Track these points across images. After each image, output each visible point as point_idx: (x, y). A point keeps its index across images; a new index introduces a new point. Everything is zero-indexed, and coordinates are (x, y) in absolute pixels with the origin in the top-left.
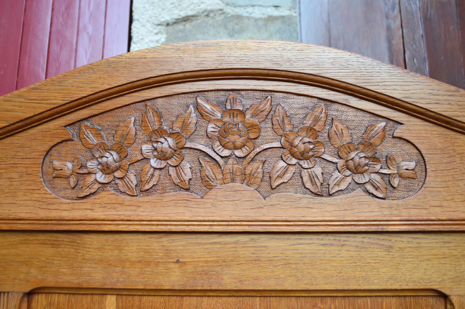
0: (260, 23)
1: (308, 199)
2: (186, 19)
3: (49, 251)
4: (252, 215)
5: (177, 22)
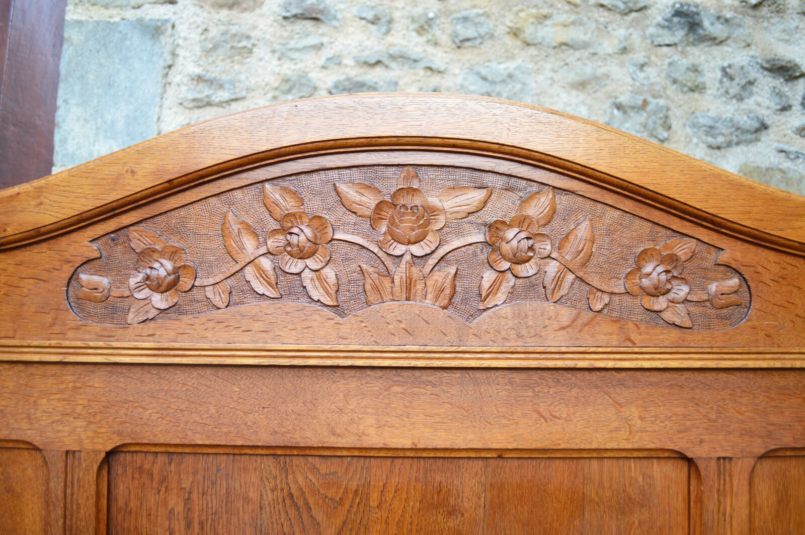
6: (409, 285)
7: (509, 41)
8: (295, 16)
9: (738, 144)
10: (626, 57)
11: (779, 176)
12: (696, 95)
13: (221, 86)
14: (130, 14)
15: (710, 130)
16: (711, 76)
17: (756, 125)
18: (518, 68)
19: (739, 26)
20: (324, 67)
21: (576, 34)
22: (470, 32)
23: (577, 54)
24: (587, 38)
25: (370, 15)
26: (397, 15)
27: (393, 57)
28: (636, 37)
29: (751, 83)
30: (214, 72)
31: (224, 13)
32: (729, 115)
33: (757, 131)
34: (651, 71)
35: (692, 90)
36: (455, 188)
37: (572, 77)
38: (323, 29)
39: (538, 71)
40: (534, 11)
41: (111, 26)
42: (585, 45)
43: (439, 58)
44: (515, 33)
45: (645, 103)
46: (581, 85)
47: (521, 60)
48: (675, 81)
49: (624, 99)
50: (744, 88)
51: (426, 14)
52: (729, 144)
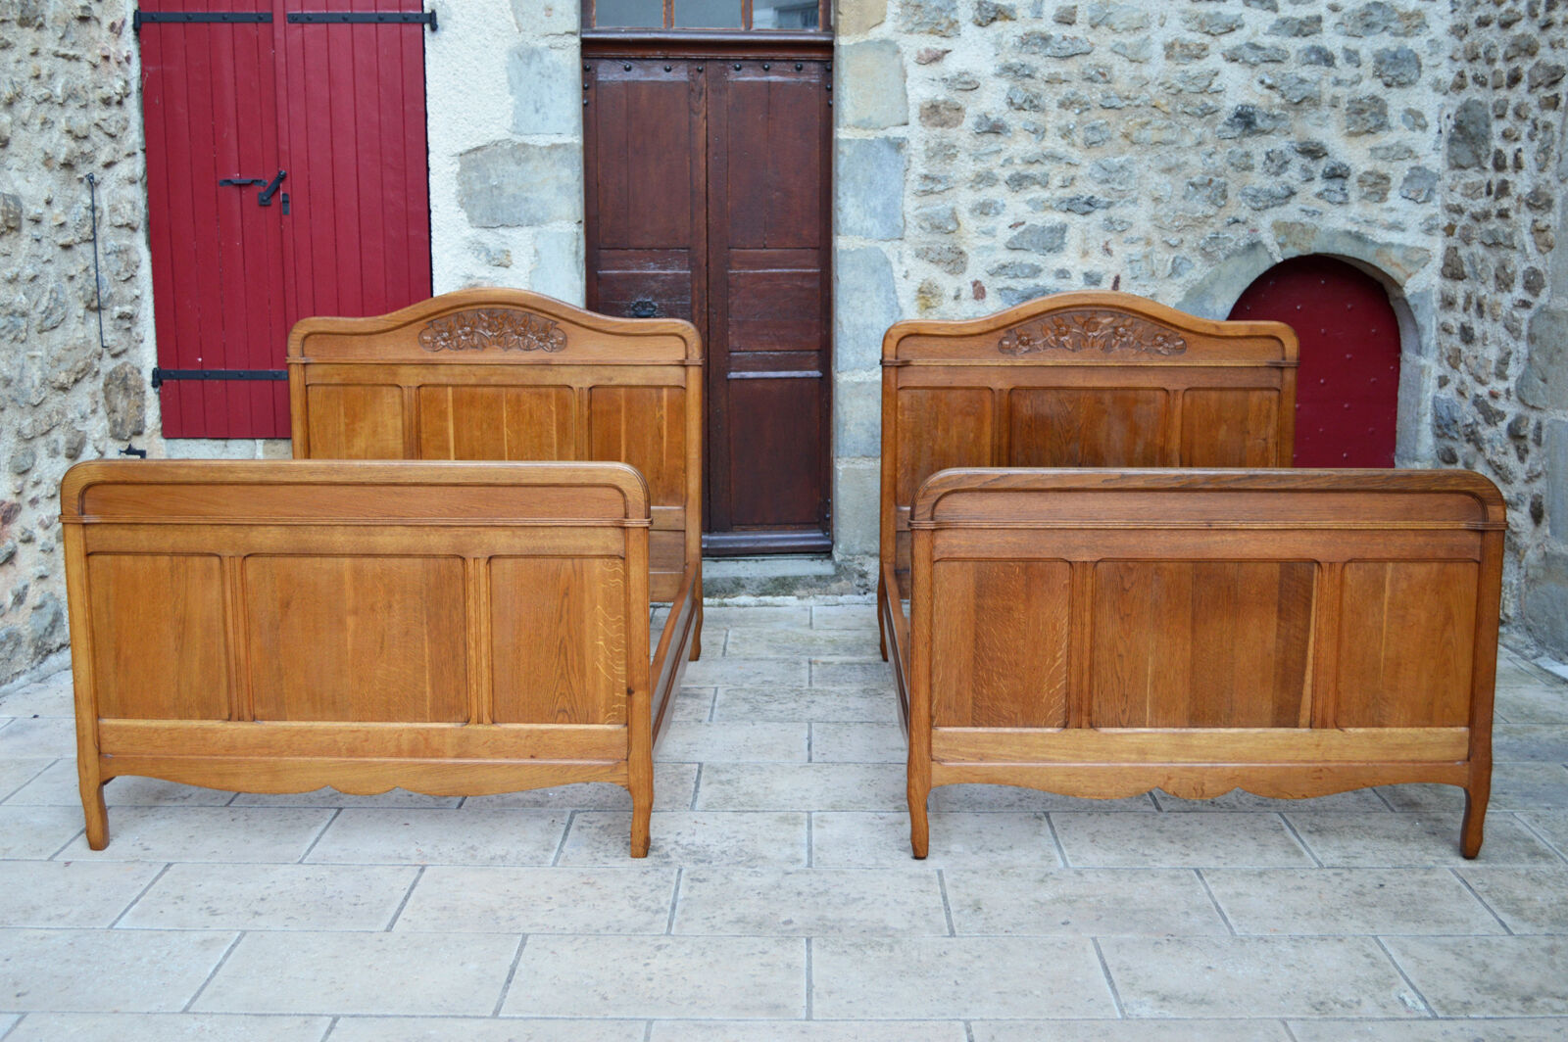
0: (545, 152)
1: (521, 352)
2: (477, 149)
3: (424, 371)
4: (501, 357)
5: (469, 152)
6: (1092, 344)
7: (1121, 141)
8: (985, 132)
9: (1272, 206)
10: (1200, 148)
11: (1299, 228)
12: (1246, 173)
13: (940, 182)
14: (881, 134)
15: (1254, 198)
16: (1259, 159)
17: (1286, 193)
18: (1127, 160)
19: (1283, 119)
20: (1002, 166)
21: (1167, 135)
22: (1097, 138)
23: (1167, 148)
24: (1174, 138)
25: (1032, 128)
26: (1049, 126)
27: (1046, 157)
28: (1208, 132)
29: (1286, 163)
30: (935, 172)
31: (939, 129)
32: (1268, 187)
33: (1287, 197)
34: (1216, 157)
35: (1243, 169)
36: (1106, 317)
37: (1163, 165)
38: (1001, 139)
39: (1140, 161)
40: (1139, 120)
41: (869, 143)
42: (1172, 142)
43: (1076, 155)
44: (1126, 136)
45: (1211, 181)
46: (1168, 170)
47: (1130, 154)
48: (1232, 165)
49: (1195, 179)
50: (1281, 167)
51: (1068, 126)
52: (1267, 207)
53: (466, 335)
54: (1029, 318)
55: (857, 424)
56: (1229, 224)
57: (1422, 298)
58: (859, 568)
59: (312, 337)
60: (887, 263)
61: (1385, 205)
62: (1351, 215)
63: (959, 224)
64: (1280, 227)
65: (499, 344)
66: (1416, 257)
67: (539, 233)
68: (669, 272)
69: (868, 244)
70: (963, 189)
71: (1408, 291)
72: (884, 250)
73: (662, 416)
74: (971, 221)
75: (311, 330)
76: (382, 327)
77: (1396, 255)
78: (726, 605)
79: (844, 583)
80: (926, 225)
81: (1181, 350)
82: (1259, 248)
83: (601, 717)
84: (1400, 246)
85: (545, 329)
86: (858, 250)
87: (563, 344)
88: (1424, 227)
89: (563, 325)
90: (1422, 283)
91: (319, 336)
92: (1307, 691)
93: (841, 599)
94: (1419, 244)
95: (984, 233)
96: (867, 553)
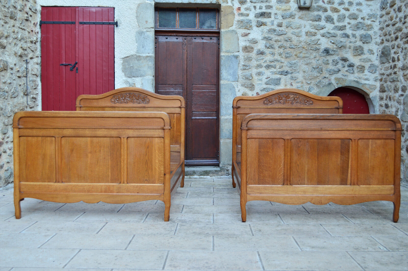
0: (145, 58)
1: (138, 104)
2: (127, 57)
3: (112, 109)
4: (132, 105)
5: (125, 58)
6: (288, 102)
7: (295, 57)
8: (259, 54)
9: (335, 74)
10: (315, 59)
11: (342, 79)
12: (327, 65)
13: (247, 66)
14: (232, 54)
15: (330, 71)
16: (331, 61)
17: (338, 70)
18: (296, 61)
19: (337, 52)
20: (264, 63)
21: (307, 55)
22: (288, 56)
23: (307, 59)
24: (308, 56)
25: (271, 53)
26: (276, 53)
27: (275, 60)
28: (317, 55)
29: (338, 62)
30: (246, 64)
31: (247, 53)
32: (333, 69)
33: (338, 71)
34: (320, 61)
35: (327, 64)
37: (305, 63)
38: (263, 56)
39: (300, 62)
40: (299, 51)
41: (229, 56)
42: (308, 57)
43: (283, 60)
44: (296, 55)
45: (318, 67)
46: (307, 64)
48: (324, 63)
49: (314, 67)
50: (336, 64)
51: (281, 52)
52: (333, 74)
53: (123, 99)
54: (271, 95)
55: (226, 130)
56: (323, 78)
57: (374, 98)
58: (227, 168)
59: (83, 100)
60: (234, 87)
61: (364, 74)
62: (355, 76)
63: (253, 78)
64: (336, 79)
65: (132, 102)
66: (373, 87)
67: (143, 79)
68: (177, 91)
69: (229, 82)
70: (254, 69)
71: (371, 96)
72: (233, 84)
73: (174, 121)
74: (256, 77)
75: (82, 98)
76: (101, 97)
77: (367, 87)
78: (191, 178)
79: (222, 172)
80: (244, 78)
81: (312, 104)
82: (331, 85)
83: (157, 182)
84: (368, 84)
85: (144, 98)
86: (226, 84)
87: (148, 102)
88: (374, 79)
89: (149, 97)
90: (374, 94)
91: (84, 100)
92: (349, 175)
93: (222, 177)
94: (373, 84)
95: (259, 80)
96: (229, 164)
